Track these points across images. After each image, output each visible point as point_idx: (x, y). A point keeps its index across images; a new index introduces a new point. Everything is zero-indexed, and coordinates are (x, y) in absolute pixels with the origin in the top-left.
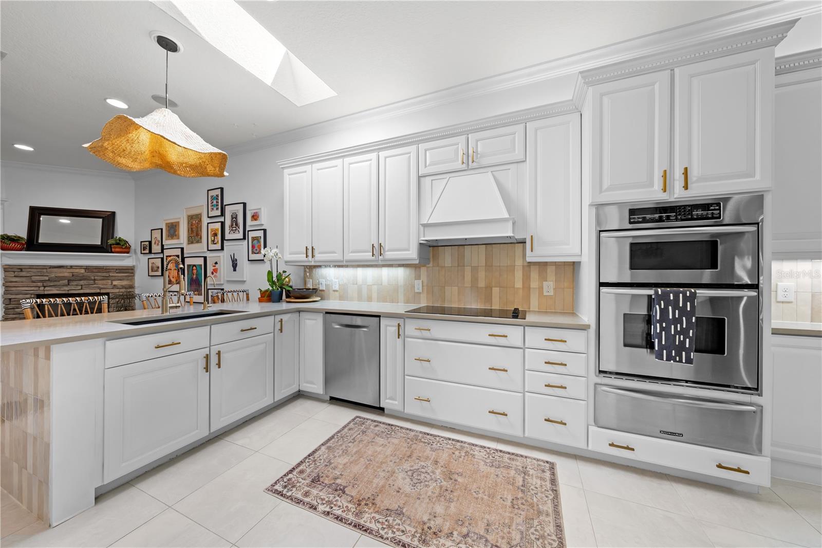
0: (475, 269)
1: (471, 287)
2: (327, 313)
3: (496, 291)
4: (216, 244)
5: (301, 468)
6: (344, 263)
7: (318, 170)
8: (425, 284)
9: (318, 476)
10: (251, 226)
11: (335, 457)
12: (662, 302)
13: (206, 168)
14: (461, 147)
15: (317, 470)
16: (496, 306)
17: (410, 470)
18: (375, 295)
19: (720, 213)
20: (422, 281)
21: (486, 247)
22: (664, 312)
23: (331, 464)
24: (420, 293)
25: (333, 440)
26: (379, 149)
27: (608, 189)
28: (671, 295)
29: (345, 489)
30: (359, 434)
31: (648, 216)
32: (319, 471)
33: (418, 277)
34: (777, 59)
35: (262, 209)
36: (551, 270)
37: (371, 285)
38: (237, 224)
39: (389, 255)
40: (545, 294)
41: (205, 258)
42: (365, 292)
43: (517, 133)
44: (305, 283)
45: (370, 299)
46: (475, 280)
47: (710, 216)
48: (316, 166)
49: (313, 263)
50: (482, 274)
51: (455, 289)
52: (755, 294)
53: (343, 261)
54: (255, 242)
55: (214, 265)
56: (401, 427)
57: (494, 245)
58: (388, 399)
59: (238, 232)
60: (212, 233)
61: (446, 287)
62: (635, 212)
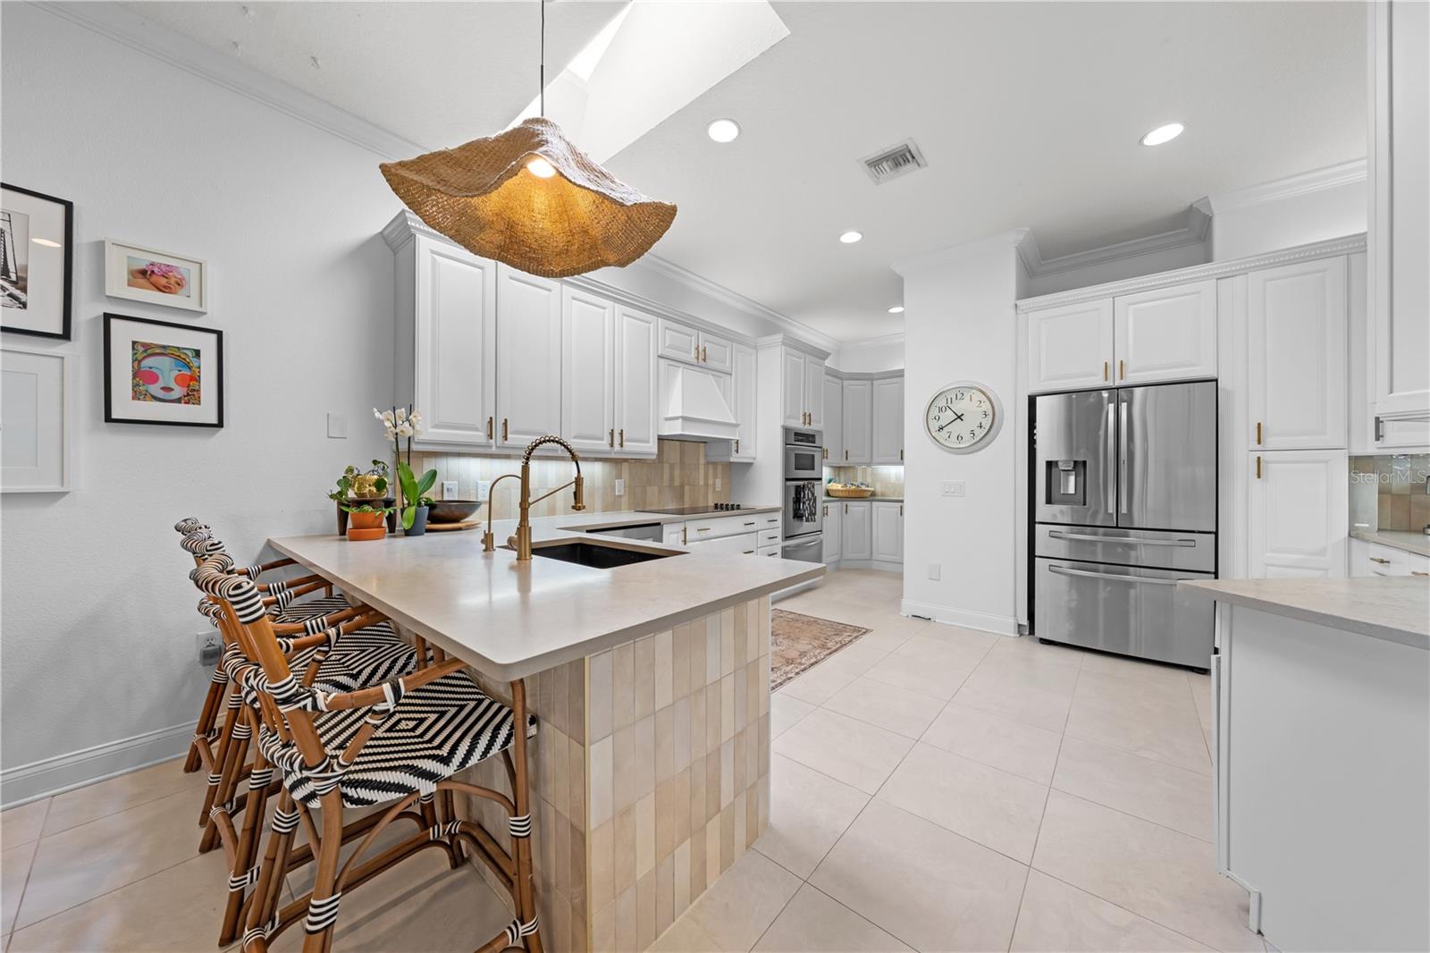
0: (672, 467)
3: (687, 488)
8: (627, 485)
10: (124, 301)
12: (807, 489)
14: (694, 341)
18: (560, 504)
19: (815, 440)
20: (624, 482)
21: (681, 445)
22: (807, 495)
24: (621, 496)
26: (617, 299)
27: (788, 417)
28: (809, 485)
31: (800, 438)
33: (619, 476)
35: (212, 266)
36: (719, 467)
39: (627, 446)
45: (551, 511)
46: (672, 478)
49: (494, 449)
50: (677, 473)
51: (656, 489)
54: (160, 363)
59: (7, 299)
62: (796, 434)
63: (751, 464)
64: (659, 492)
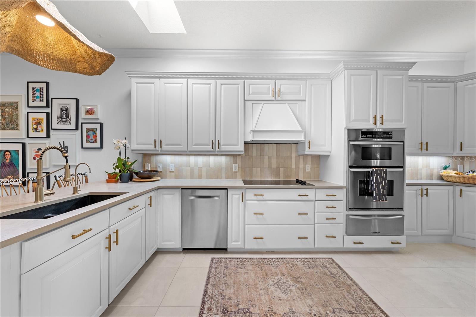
0: (270, 158)
1: (268, 168)
2: (182, 189)
3: (282, 170)
4: (39, 132)
5: (207, 306)
6: (188, 153)
7: (165, 83)
8: (240, 166)
9: (224, 308)
10: (85, 119)
11: (223, 290)
12: (376, 174)
13: (76, 64)
14: (272, 87)
15: (220, 304)
16: (282, 178)
17: (275, 284)
18: (204, 174)
19: (392, 136)
20: (238, 165)
21: (276, 145)
22: (377, 179)
23: (225, 296)
24: (236, 172)
25: (211, 279)
26: (217, 78)
27: (353, 121)
28: (379, 171)
29: (250, 310)
30: (224, 270)
31: (368, 135)
32: (221, 305)
33: (235, 162)
34: (409, 76)
35: (99, 106)
36: (309, 159)
37: (201, 167)
38: (67, 116)
39: (223, 148)
40: (307, 171)
41: (24, 145)
42: (196, 172)
43: (302, 85)
44: (144, 166)
45: (200, 177)
46: (270, 164)
47: (389, 137)
48: (163, 81)
49: (158, 152)
50: (274, 161)
51: (259, 169)
52: (403, 170)
53: (187, 151)
54: (91, 133)
55: (37, 151)
56: (246, 258)
57: (281, 144)
58: (233, 242)
59: (68, 123)
60: (34, 122)
61: (253, 168)
62: (363, 133)
63: (329, 156)
64: (261, 171)
